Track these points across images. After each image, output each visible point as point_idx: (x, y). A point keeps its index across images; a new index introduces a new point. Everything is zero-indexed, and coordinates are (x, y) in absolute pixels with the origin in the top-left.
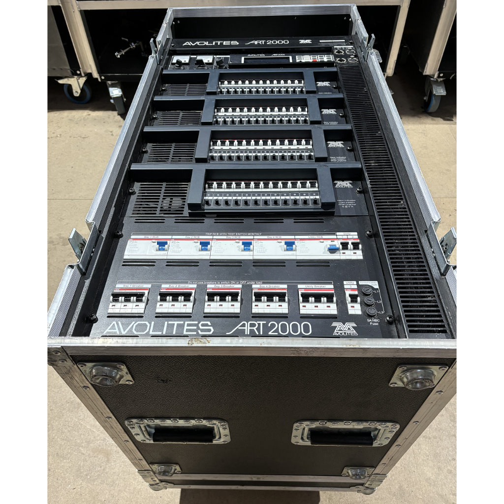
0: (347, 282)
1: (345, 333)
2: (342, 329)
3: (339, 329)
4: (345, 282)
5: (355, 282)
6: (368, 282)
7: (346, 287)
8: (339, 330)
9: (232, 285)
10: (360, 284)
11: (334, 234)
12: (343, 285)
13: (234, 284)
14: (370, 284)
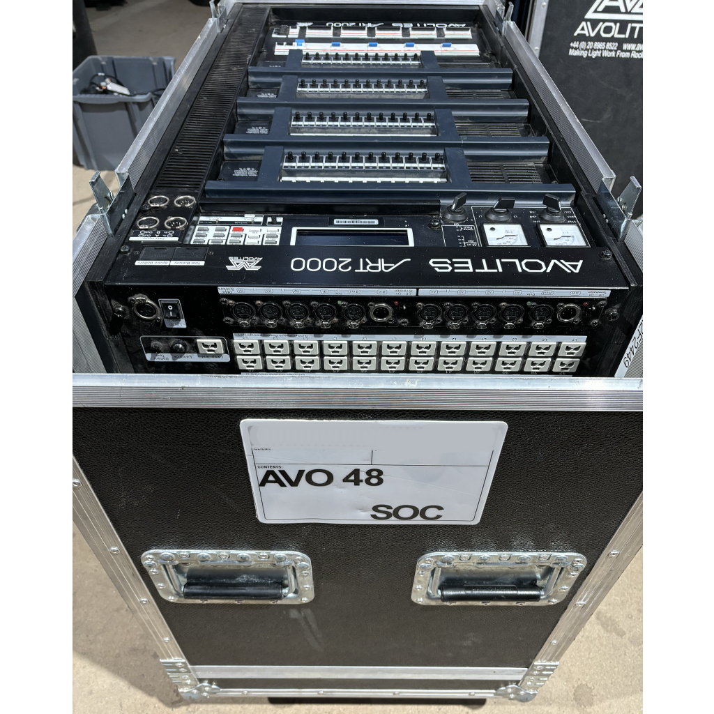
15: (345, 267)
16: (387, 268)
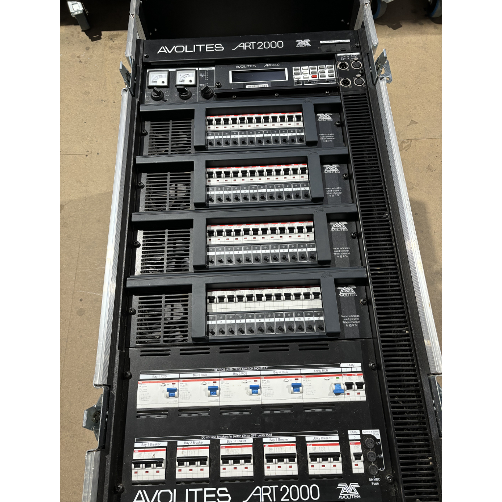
0: (352, 431)
1: (349, 496)
2: (346, 491)
3: (344, 491)
4: (349, 432)
5: (358, 432)
6: (371, 430)
7: (350, 438)
8: (345, 493)
9: (243, 440)
10: (363, 433)
11: (338, 366)
12: (347, 435)
13: (245, 438)
14: (372, 434)
15: (260, 44)
16: (242, 45)
